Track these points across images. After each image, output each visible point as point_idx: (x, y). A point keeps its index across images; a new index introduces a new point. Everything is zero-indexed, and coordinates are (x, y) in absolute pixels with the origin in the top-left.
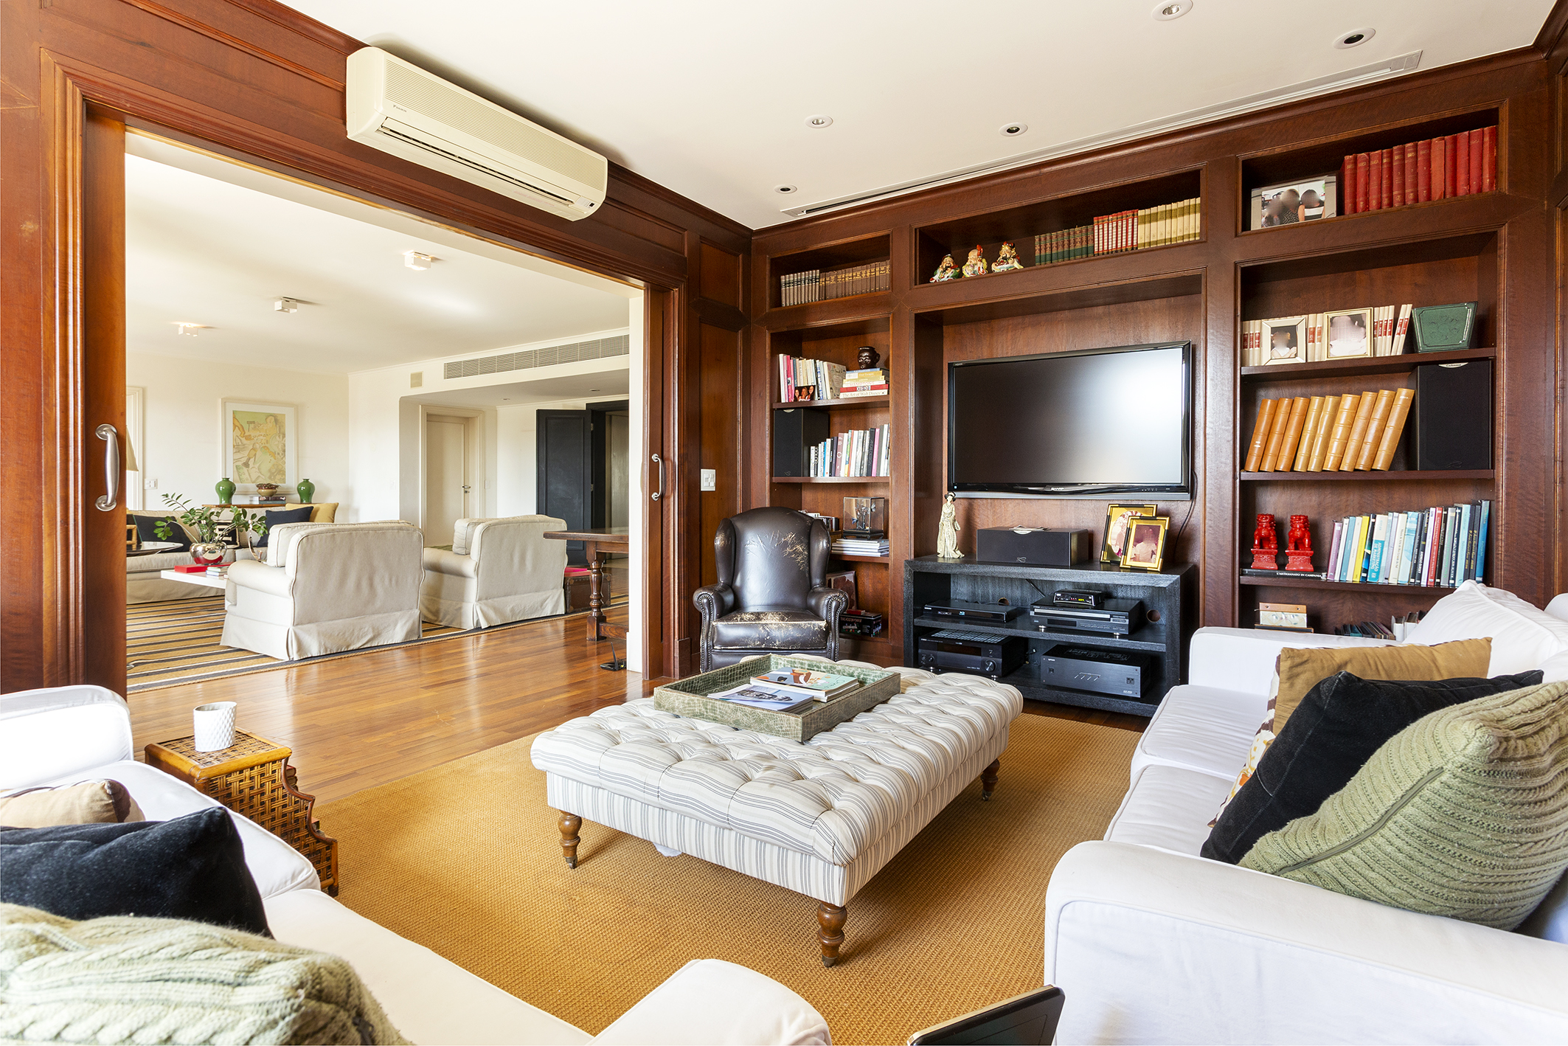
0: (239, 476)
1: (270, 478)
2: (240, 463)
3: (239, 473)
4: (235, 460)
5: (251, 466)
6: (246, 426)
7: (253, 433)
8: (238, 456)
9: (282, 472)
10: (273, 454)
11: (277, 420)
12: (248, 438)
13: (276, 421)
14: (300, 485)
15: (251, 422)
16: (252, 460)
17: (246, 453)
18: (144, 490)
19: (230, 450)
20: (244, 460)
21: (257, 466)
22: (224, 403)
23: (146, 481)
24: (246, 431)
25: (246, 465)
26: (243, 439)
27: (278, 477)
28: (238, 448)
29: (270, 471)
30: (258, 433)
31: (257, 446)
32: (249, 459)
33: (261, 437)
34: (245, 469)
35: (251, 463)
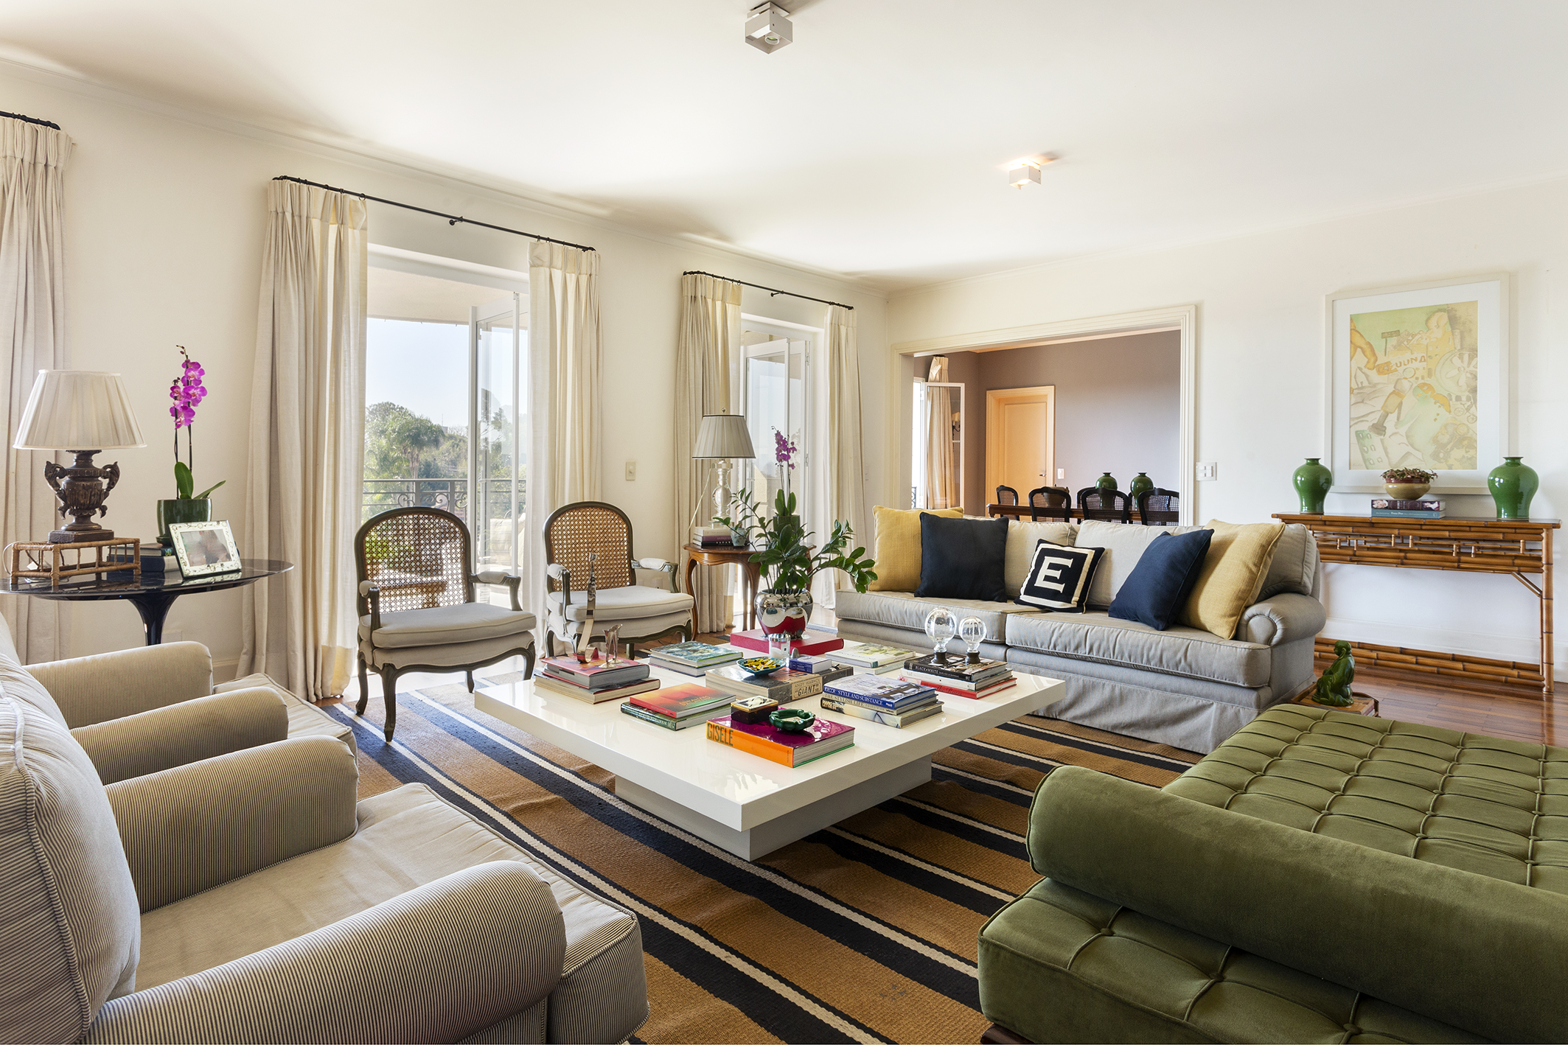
0: (1362, 452)
1: (1435, 456)
2: (1364, 427)
3: (1361, 446)
4: (1354, 421)
5: (1389, 432)
6: (1379, 344)
7: (1394, 358)
8: (1362, 409)
9: (1467, 441)
10: (1444, 401)
11: (1455, 319)
12: (1384, 369)
13: (1453, 320)
14: (1497, 471)
15: (1391, 334)
16: (1392, 418)
17: (1378, 403)
18: (1196, 482)
19: (1343, 398)
20: (1374, 418)
21: (1403, 430)
22: (1332, 304)
23: (1200, 466)
24: (1379, 353)
25: (1379, 428)
26: (1373, 375)
27: (1458, 453)
28: (1360, 394)
29: (1435, 440)
30: (1408, 356)
31: (1406, 384)
32: (1386, 416)
33: (1416, 364)
34: (1376, 439)
35: (1390, 423)
